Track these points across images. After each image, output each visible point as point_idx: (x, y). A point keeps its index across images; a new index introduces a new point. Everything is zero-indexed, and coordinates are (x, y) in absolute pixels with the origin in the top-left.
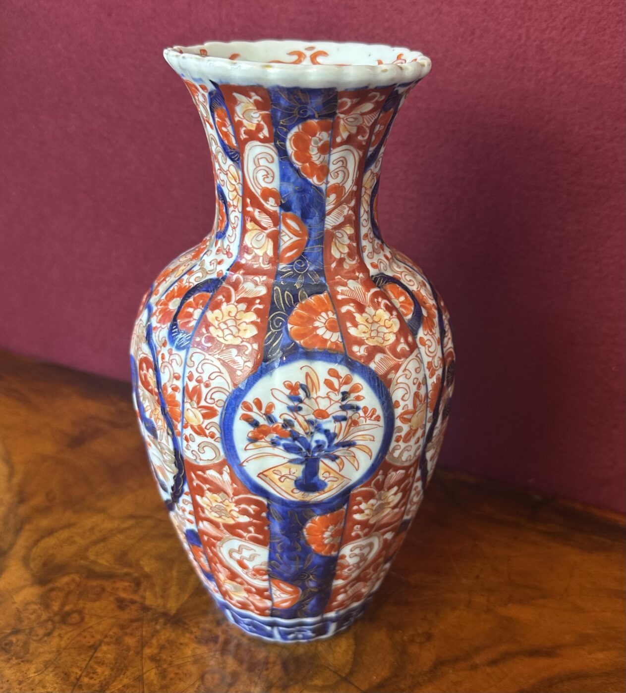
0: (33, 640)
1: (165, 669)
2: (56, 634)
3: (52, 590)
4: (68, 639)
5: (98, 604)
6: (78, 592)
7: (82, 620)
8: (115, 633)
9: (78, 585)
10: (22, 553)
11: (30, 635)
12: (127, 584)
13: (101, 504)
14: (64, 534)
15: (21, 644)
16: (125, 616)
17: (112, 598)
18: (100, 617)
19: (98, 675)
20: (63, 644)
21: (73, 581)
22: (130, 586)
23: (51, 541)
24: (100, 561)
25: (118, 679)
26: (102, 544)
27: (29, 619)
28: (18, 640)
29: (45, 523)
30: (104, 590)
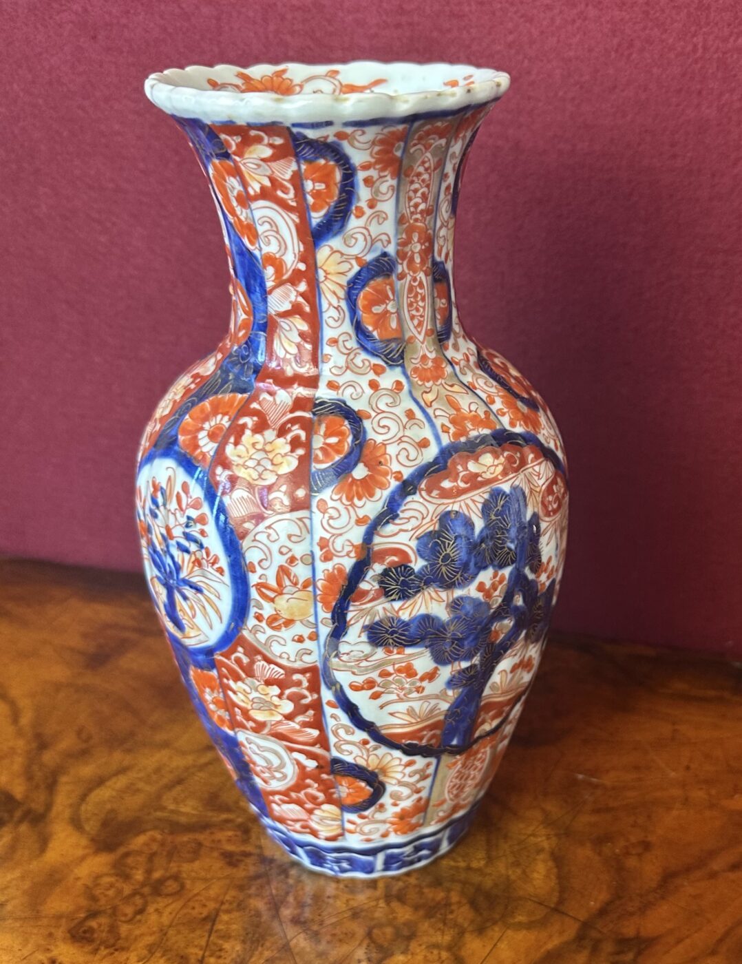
0: (121, 921)
1: (316, 931)
2: (151, 909)
3: (127, 855)
4: (171, 913)
5: (197, 864)
6: (165, 853)
7: (182, 886)
8: (234, 897)
9: (163, 844)
10: (67, 813)
11: (116, 916)
12: (230, 833)
13: (160, 737)
14: (121, 782)
15: (106, 929)
16: (240, 873)
17: (215, 854)
18: (205, 880)
19: (227, 952)
20: (165, 919)
21: (153, 840)
22: (236, 836)
23: (103, 794)
24: (184, 809)
25: (257, 953)
26: (179, 788)
27: (106, 896)
28: (100, 925)
29: (87, 770)
30: (200, 845)
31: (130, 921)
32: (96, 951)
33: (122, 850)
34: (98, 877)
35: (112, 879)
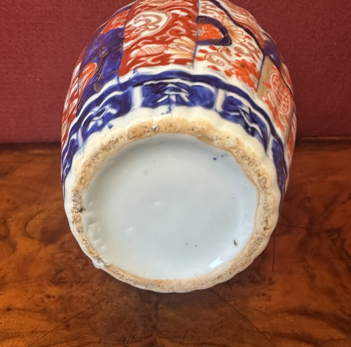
0: (78, 271)
10: (20, 233)
11: (73, 269)
15: (71, 276)
23: (35, 222)
27: (62, 262)
28: (66, 275)
31: (83, 270)
32: (71, 286)
33: (59, 242)
34: (52, 255)
35: (62, 254)
